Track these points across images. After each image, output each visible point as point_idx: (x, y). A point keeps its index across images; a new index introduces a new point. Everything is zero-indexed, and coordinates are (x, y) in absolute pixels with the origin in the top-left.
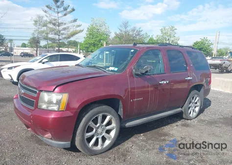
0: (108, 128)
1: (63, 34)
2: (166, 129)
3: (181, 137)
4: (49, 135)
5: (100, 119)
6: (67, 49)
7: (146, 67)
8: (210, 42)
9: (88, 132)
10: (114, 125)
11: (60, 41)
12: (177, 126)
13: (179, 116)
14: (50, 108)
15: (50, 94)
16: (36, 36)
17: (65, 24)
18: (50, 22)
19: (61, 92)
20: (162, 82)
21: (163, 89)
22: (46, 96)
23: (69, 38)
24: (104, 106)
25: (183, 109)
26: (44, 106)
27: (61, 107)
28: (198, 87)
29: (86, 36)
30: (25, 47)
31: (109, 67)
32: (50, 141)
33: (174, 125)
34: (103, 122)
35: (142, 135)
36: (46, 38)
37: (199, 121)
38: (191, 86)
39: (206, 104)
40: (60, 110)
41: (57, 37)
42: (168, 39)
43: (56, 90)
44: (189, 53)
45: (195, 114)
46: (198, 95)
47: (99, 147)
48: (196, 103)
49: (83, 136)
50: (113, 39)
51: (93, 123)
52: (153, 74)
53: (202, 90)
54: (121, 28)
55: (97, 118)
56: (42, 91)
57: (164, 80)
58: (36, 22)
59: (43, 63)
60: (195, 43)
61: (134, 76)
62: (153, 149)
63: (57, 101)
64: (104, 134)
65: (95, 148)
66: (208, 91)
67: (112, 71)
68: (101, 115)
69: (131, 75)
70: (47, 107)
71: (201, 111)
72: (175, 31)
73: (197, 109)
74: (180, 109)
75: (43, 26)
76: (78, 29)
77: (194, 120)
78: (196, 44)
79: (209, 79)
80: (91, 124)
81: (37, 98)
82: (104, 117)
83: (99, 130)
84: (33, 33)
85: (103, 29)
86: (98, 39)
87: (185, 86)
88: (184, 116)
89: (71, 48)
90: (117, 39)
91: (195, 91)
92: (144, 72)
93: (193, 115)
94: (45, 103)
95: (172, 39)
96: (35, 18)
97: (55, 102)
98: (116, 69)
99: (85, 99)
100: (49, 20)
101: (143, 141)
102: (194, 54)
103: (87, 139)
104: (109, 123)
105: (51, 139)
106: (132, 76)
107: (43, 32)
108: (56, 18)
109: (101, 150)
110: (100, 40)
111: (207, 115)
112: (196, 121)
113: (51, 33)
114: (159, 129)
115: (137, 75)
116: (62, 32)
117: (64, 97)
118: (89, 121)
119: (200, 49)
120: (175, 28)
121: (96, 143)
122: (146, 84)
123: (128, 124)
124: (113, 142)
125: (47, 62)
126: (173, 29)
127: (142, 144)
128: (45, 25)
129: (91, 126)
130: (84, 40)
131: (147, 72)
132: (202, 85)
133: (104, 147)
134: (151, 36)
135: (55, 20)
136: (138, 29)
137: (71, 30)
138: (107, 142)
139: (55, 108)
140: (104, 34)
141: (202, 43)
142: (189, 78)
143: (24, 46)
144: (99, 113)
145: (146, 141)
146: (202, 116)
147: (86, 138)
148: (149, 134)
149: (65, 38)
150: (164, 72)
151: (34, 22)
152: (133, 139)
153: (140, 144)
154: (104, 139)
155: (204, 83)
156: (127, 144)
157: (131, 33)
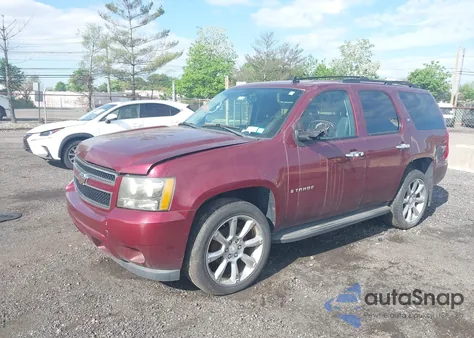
0: (249, 243)
1: (140, 62)
2: (359, 247)
3: (390, 263)
4: (140, 257)
5: (233, 227)
6: (150, 92)
7: (320, 126)
8: (445, 72)
9: (210, 251)
10: (258, 238)
11: (136, 76)
12: (380, 240)
13: (383, 223)
14: (141, 207)
15: (140, 179)
16: (88, 66)
17: (145, 41)
18: (115, 39)
19: (160, 175)
20: (351, 155)
21: (353, 169)
22: (132, 184)
23: (154, 69)
24: (240, 203)
25: (391, 208)
26: (129, 203)
27: (161, 204)
28: (422, 164)
29: (186, 65)
30: (64, 90)
31: (245, 127)
32: (142, 268)
33: (375, 238)
34: (238, 232)
35: (312, 257)
36: (107, 72)
37: (423, 232)
38: (407, 163)
39: (437, 198)
40: (161, 209)
41: (129, 68)
42: (357, 67)
43: (153, 171)
44: (403, 95)
45: (416, 218)
46: (423, 180)
47: (232, 280)
48: (418, 196)
49: (203, 257)
50: (242, 70)
51: (220, 235)
52: (334, 139)
53: (430, 170)
54: (258, 46)
55: (227, 225)
56: (125, 174)
57: (355, 150)
58: (86, 38)
59: (109, 122)
60: (412, 74)
61: (297, 143)
62: (336, 284)
63: (154, 194)
64: (241, 255)
65: (226, 282)
66: (441, 172)
67: (253, 134)
68: (235, 218)
69: (291, 141)
70: (136, 204)
71: (428, 212)
72: (370, 49)
73: (420, 208)
74: (386, 208)
75: (102, 48)
76: (172, 51)
77: (415, 229)
78: (414, 75)
79: (444, 147)
80: (218, 235)
81: (116, 189)
82: (241, 224)
83: (231, 247)
84: (82, 62)
85: (221, 49)
86: (210, 70)
87: (395, 162)
88: (394, 222)
89: (159, 90)
90: (252, 69)
91: (417, 172)
92: (316, 135)
93: (411, 218)
94: (132, 197)
95: (365, 66)
96: (84, 30)
97: (150, 194)
98: (261, 131)
99: (205, 190)
100: (112, 35)
101: (314, 269)
102: (410, 98)
103: (210, 264)
104: (250, 235)
105: (144, 265)
106: (293, 142)
107: (101, 59)
108: (126, 30)
109: (236, 285)
110: (216, 71)
111: (441, 219)
112: (417, 231)
113: (116, 61)
114: (344, 247)
115: (303, 141)
116: (139, 58)
117: (168, 185)
118: (213, 230)
119: (424, 87)
120: (371, 43)
121: (227, 273)
122: (320, 157)
123: (286, 237)
124: (259, 270)
125: (116, 119)
126: (365, 45)
127: (314, 276)
128: (105, 45)
129: (217, 239)
130: (182, 72)
131: (322, 134)
132: (431, 160)
133: (242, 279)
134: (320, 62)
135: (125, 34)
136: (292, 47)
137: (158, 54)
138: (248, 271)
139: (152, 205)
140: (223, 60)
141: (428, 73)
142: (404, 146)
143: (61, 87)
144: (231, 215)
145: (321, 270)
146: (429, 222)
147: (208, 262)
148: (326, 256)
149: (145, 70)
150: (354, 135)
151: (82, 40)
152: (295, 265)
153: (310, 274)
154: (241, 265)
155: (433, 155)
156: (285, 276)
157: (279, 56)
